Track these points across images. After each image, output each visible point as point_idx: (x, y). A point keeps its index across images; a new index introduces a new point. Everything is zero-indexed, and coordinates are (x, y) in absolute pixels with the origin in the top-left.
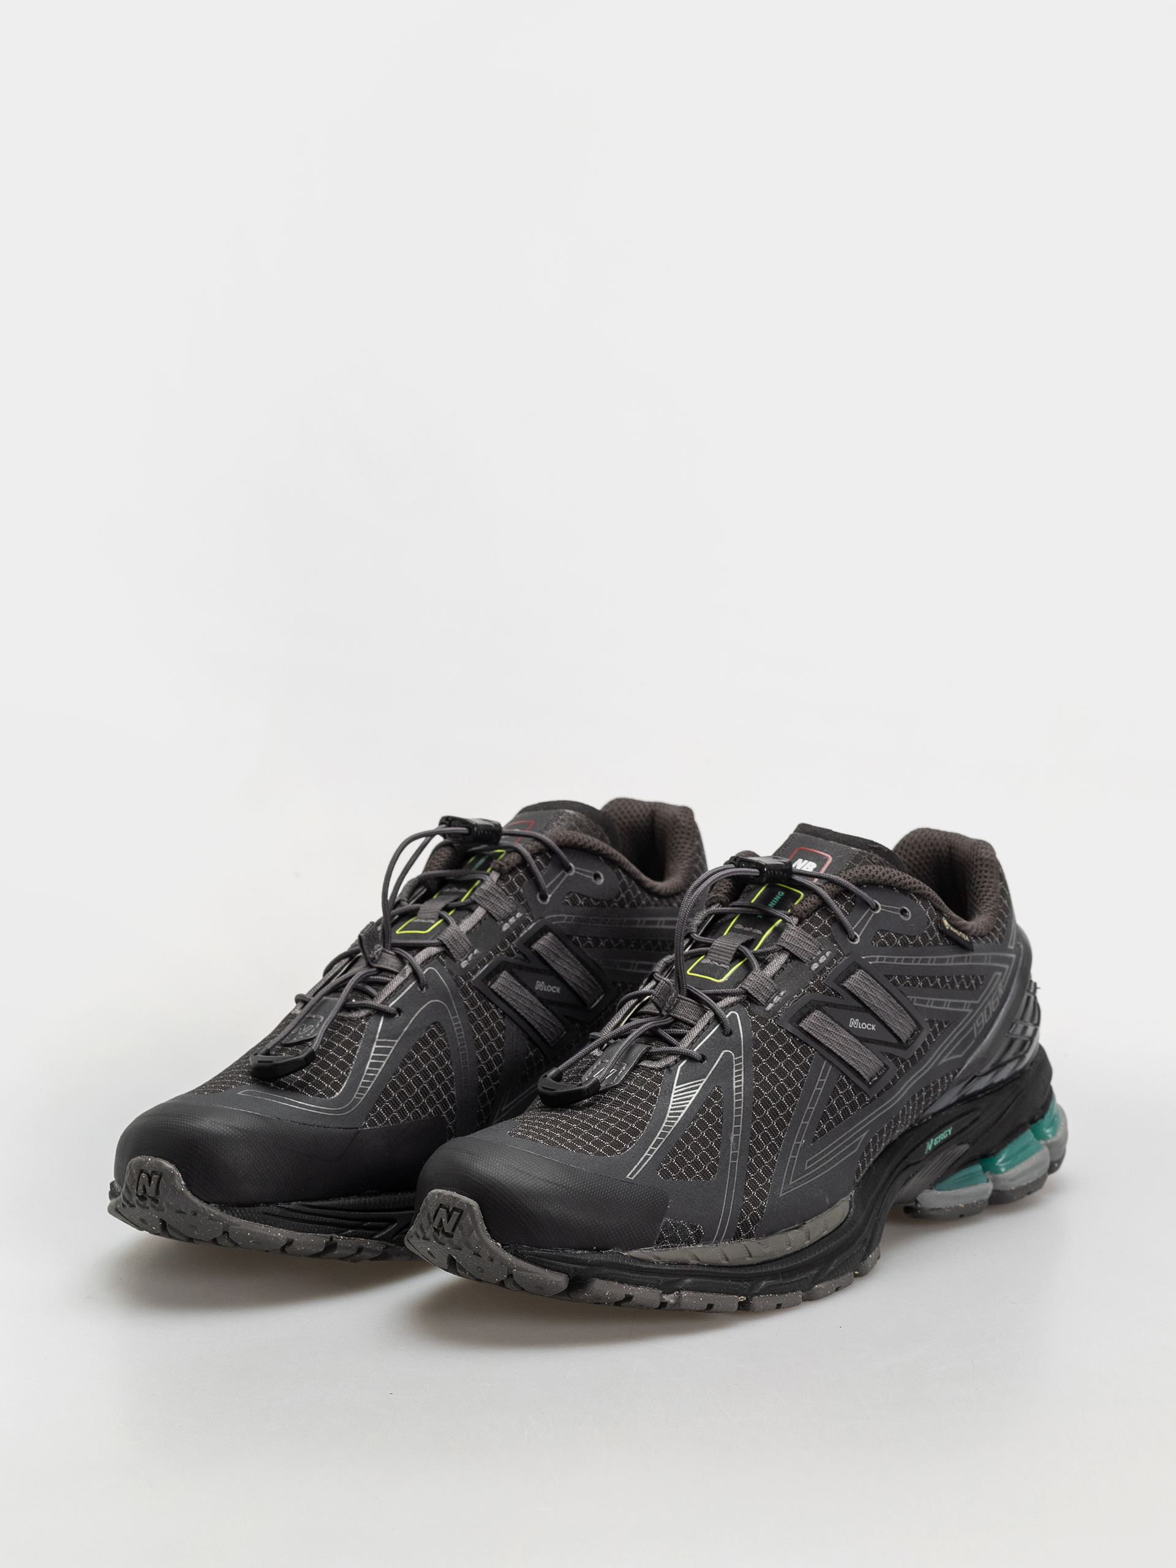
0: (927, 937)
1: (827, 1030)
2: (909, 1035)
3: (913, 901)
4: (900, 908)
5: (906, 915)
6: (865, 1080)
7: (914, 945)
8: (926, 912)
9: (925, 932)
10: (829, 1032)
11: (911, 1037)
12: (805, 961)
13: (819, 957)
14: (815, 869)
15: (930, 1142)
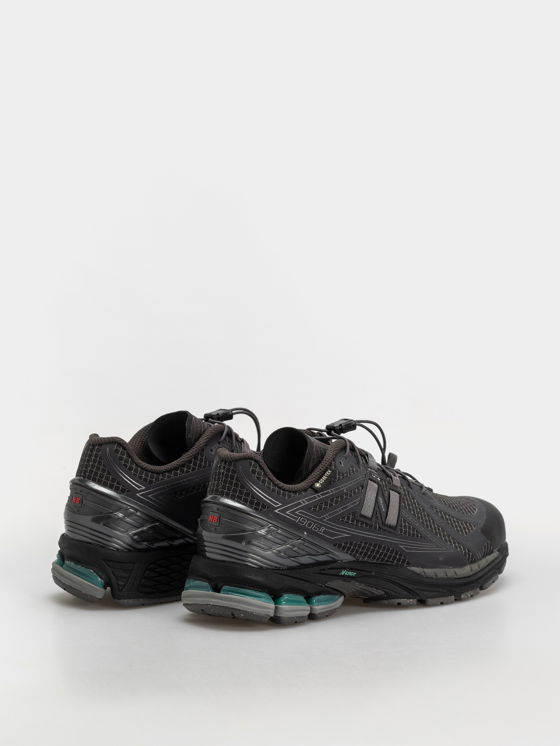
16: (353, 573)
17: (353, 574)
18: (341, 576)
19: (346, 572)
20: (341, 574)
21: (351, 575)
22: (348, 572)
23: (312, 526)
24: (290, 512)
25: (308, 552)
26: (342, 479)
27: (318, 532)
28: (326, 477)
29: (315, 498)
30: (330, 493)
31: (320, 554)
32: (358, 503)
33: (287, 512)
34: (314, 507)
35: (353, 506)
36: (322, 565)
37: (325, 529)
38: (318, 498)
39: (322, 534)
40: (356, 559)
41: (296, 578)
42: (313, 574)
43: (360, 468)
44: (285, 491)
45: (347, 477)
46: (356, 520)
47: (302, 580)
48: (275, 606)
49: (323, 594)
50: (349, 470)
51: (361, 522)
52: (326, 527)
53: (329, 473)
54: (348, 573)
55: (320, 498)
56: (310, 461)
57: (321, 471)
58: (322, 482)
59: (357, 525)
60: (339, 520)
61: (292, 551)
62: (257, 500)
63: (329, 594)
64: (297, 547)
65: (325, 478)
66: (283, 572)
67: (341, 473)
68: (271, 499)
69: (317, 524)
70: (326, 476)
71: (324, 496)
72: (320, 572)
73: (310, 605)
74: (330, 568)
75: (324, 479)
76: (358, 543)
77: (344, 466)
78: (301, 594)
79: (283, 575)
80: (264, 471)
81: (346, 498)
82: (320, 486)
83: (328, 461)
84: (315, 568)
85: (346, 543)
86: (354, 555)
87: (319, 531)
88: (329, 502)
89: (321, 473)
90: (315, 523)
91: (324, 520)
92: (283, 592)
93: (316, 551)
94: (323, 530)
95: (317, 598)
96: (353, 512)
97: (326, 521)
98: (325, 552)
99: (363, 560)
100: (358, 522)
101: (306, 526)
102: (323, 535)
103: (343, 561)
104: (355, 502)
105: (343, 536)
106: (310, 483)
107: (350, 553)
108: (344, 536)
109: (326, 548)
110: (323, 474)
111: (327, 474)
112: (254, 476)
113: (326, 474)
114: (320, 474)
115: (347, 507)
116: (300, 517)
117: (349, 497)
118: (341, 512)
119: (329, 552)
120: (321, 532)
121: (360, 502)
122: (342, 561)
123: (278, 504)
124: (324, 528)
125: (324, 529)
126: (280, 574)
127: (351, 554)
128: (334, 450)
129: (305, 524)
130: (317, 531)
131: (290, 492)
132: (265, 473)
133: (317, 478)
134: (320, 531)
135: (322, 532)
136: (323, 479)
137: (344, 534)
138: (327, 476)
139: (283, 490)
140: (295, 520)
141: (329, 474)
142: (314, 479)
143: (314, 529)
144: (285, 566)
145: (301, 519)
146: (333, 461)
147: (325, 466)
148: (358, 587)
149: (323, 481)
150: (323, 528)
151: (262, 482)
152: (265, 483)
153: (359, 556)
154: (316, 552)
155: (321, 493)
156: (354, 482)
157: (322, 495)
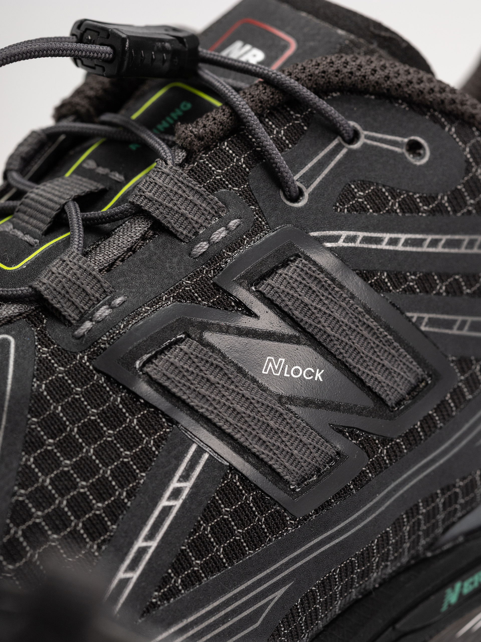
0: (463, 198)
1: (208, 380)
2: (402, 390)
3: (437, 126)
4: (406, 140)
5: (419, 155)
6: (287, 483)
7: (432, 212)
8: (464, 150)
9: (459, 187)
10: (212, 384)
11: (409, 394)
12: (182, 237)
13: (214, 229)
14: (261, 63)
15: (453, 588)
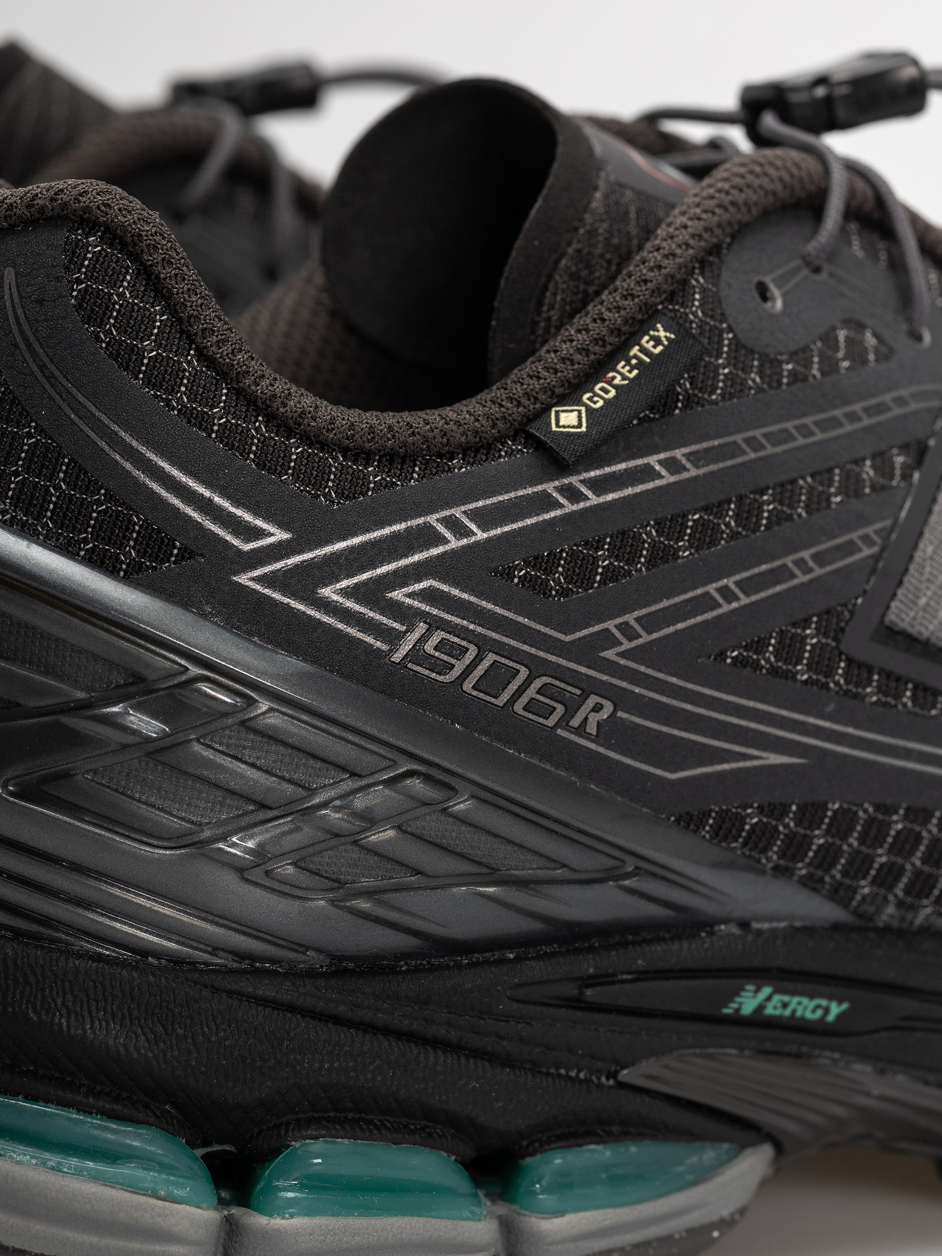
16: (824, 1002)
17: (827, 1011)
18: (737, 1020)
19: (769, 998)
20: (738, 1010)
21: (809, 1015)
22: (786, 998)
23: (513, 687)
24: (347, 593)
25: (480, 863)
26: (760, 390)
27: (559, 731)
28: (635, 372)
29: (546, 502)
30: (659, 476)
31: (576, 876)
32: (866, 552)
33: (326, 592)
34: (535, 562)
35: (829, 569)
36: (591, 949)
37: (613, 715)
38: (562, 506)
39: (593, 746)
40: (855, 913)
41: (387, 1031)
42: (515, 1006)
43: (919, 338)
44: (324, 446)
45: (805, 379)
46: (850, 661)
47: (436, 1043)
48: (228, 1220)
49: (610, 1134)
50: (829, 338)
51: (887, 675)
52: (620, 699)
53: (657, 341)
54: (785, 1005)
55: (582, 505)
56: (555, 268)
57: (605, 332)
58: (601, 403)
59: (855, 696)
60: (722, 655)
61: (355, 854)
62: (107, 501)
63: (654, 1137)
64: (399, 828)
65: (624, 378)
66: (285, 992)
67: (752, 351)
68: (207, 493)
69: (548, 680)
70: (634, 361)
71: (610, 497)
72: (575, 992)
73: (502, 1209)
74: (647, 972)
75: (618, 381)
76: (866, 811)
77: (784, 312)
78: (430, 1135)
79: (291, 1008)
80: (172, 309)
81: (778, 518)
82: (584, 429)
83: (659, 267)
84: (536, 969)
85: (778, 810)
86: (836, 891)
87: (564, 722)
88: (649, 534)
89: (599, 340)
90: (537, 668)
91: (610, 654)
92: (288, 1124)
93: (541, 855)
94: (594, 719)
95: (558, 1160)
96: (828, 612)
97: (623, 662)
98: (611, 863)
99: (903, 919)
100: (865, 675)
101: (468, 686)
102: (601, 750)
103: (755, 925)
104: (850, 548)
105: (748, 764)
106: (519, 404)
107: (810, 877)
108: (756, 763)
109: (610, 838)
110: (619, 352)
111: (643, 350)
112: (97, 338)
113: (635, 350)
114: (597, 349)
115: (781, 574)
116: (422, 628)
117: (807, 507)
118: (735, 605)
119: (644, 865)
120: (581, 730)
121: (883, 549)
122: (744, 925)
123: (260, 533)
124: (608, 707)
125: (604, 715)
126: (264, 1002)
127: (811, 883)
128: (719, 206)
129: (456, 672)
130: (551, 722)
131: (363, 455)
132: (180, 321)
133: (568, 371)
134: (575, 722)
135: (592, 728)
136: (610, 382)
137: (756, 753)
138: (641, 364)
139: (306, 439)
140: (385, 647)
141: (660, 348)
142: (550, 379)
143: (524, 709)
144: (308, 948)
145: (435, 640)
146: (702, 273)
147: (633, 296)
148: (868, 1094)
149: (613, 393)
150: (597, 708)
151: (148, 383)
152: (172, 391)
153: (873, 896)
154: (542, 862)
155: (592, 474)
156: (852, 417)
157: (599, 486)
